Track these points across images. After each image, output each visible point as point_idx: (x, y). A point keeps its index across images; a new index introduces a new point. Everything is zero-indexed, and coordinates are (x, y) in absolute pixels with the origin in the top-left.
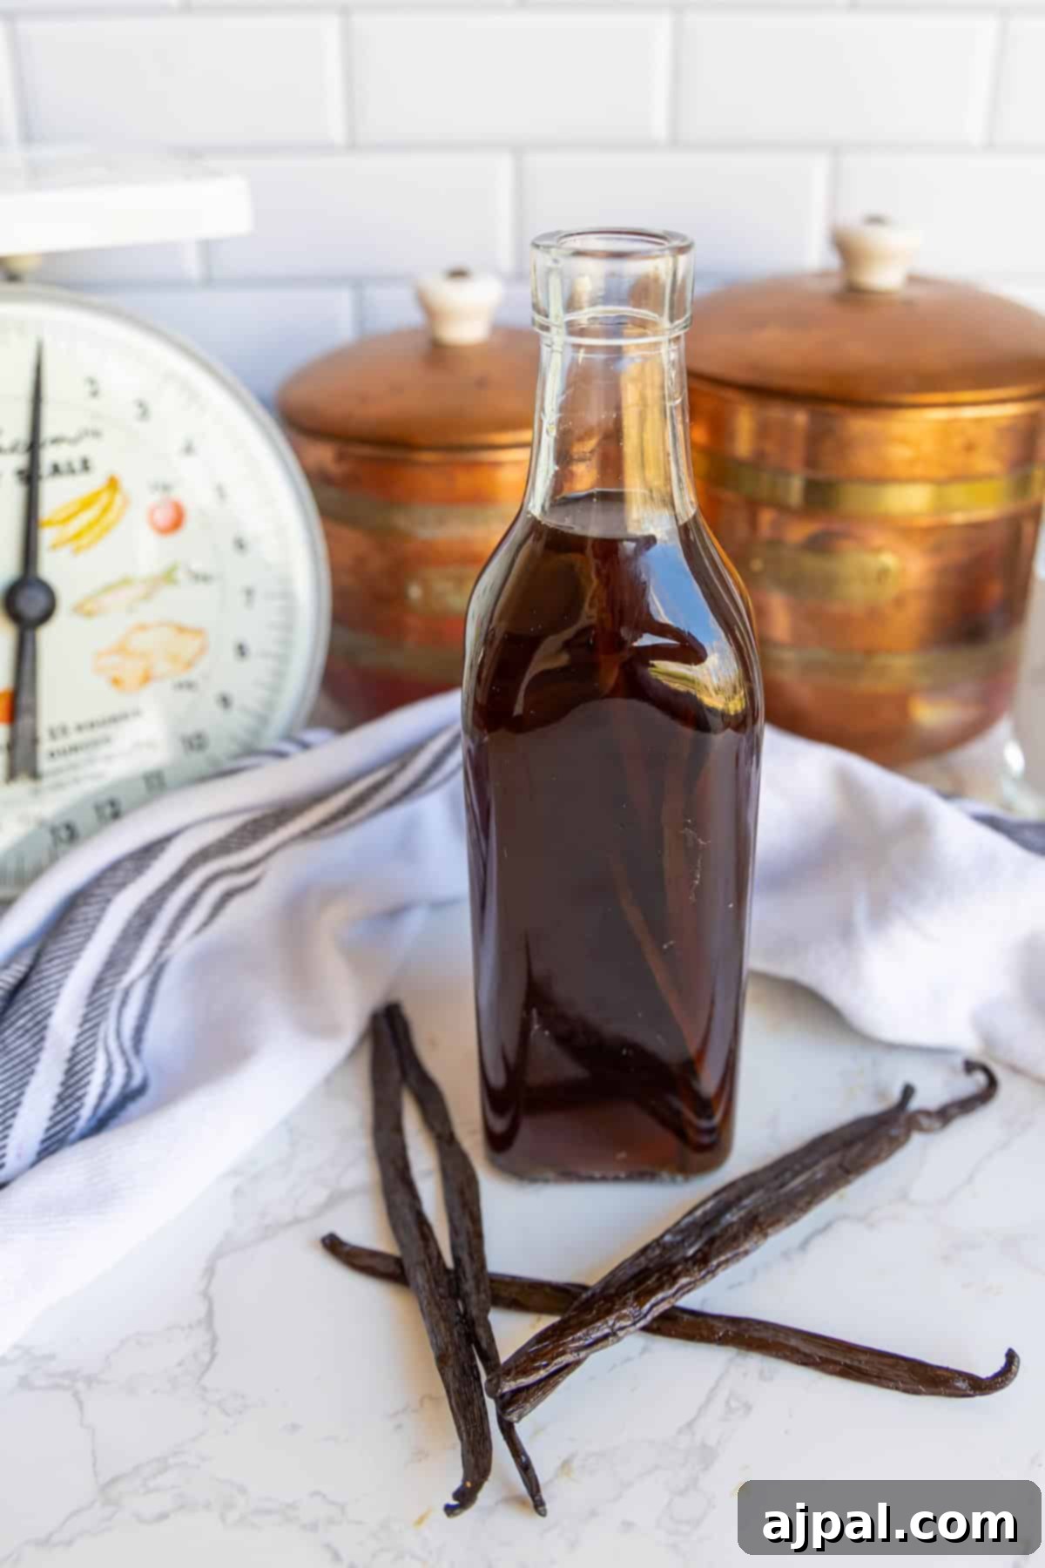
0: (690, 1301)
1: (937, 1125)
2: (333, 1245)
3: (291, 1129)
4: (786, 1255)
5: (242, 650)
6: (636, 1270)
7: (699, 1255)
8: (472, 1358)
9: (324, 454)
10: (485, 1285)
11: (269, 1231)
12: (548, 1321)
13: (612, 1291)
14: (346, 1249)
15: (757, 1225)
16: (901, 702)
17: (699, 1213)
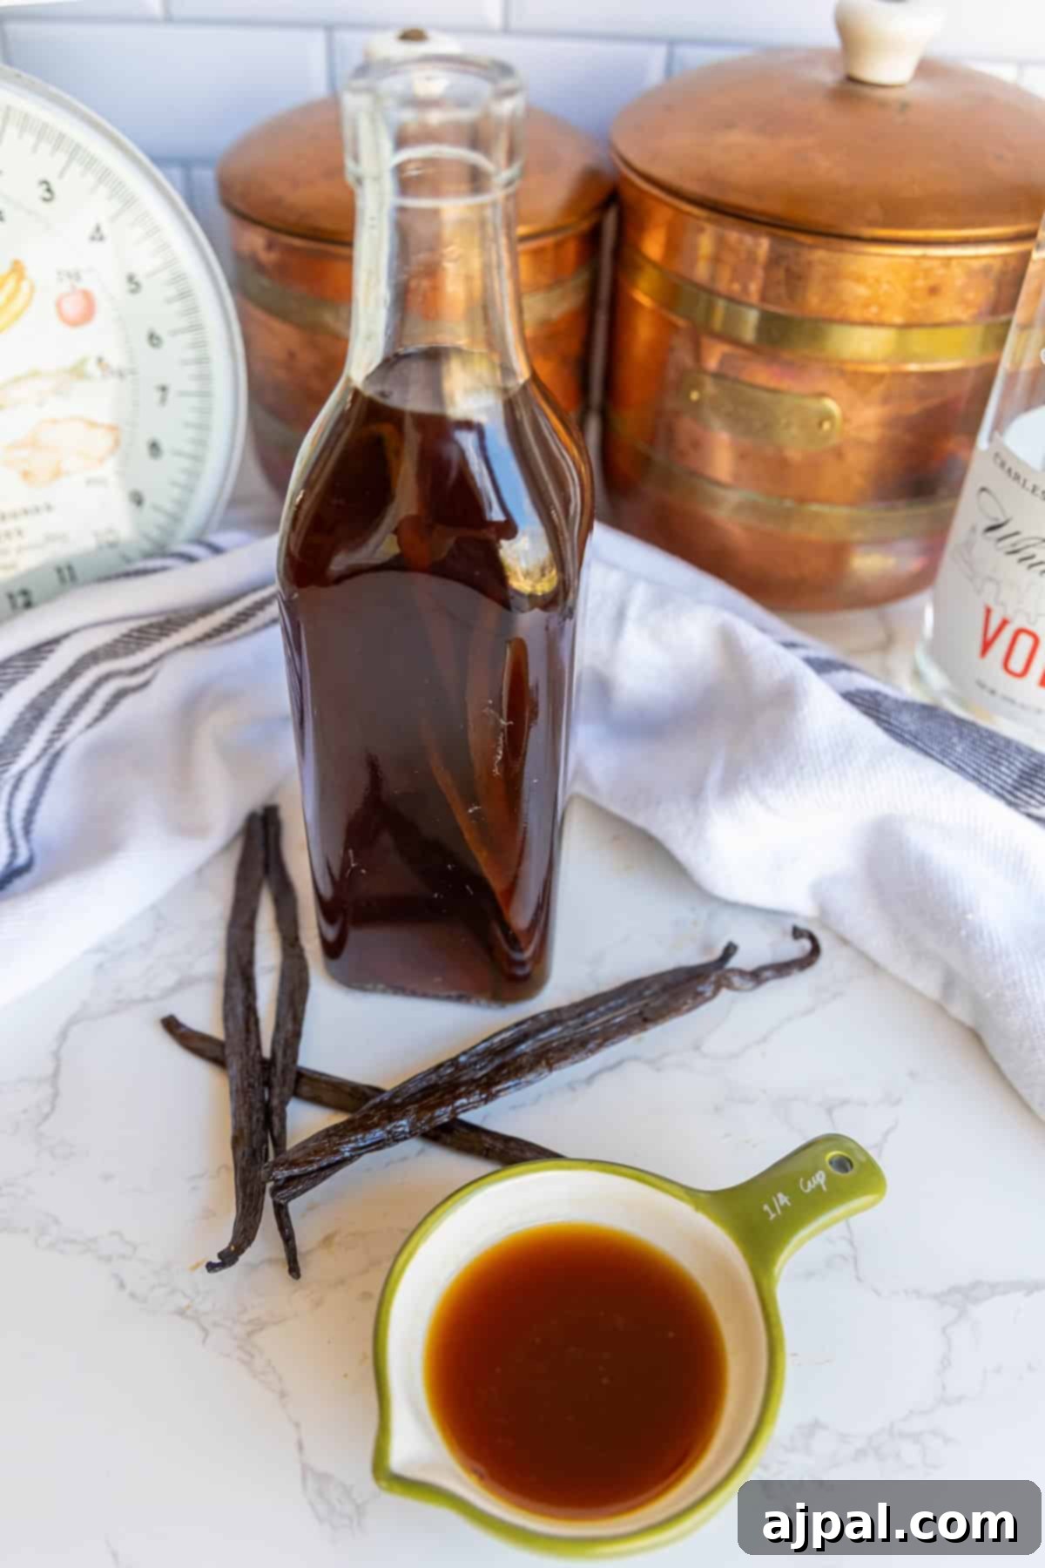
0: (471, 1117)
1: (750, 985)
2: (171, 1025)
3: (158, 916)
4: (571, 1086)
5: (154, 448)
6: (425, 1084)
7: (484, 1080)
8: (266, 1142)
9: (255, 240)
10: (292, 1077)
11: (120, 1006)
12: (339, 1118)
13: (398, 1101)
14: (182, 1030)
15: (548, 1058)
16: (838, 552)
17: (497, 1040)
